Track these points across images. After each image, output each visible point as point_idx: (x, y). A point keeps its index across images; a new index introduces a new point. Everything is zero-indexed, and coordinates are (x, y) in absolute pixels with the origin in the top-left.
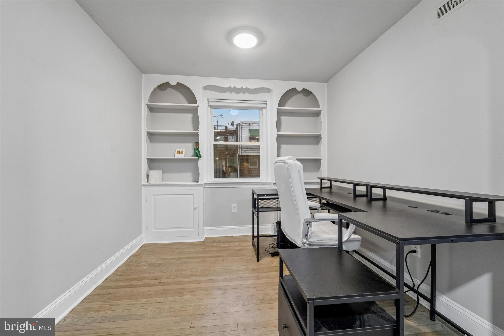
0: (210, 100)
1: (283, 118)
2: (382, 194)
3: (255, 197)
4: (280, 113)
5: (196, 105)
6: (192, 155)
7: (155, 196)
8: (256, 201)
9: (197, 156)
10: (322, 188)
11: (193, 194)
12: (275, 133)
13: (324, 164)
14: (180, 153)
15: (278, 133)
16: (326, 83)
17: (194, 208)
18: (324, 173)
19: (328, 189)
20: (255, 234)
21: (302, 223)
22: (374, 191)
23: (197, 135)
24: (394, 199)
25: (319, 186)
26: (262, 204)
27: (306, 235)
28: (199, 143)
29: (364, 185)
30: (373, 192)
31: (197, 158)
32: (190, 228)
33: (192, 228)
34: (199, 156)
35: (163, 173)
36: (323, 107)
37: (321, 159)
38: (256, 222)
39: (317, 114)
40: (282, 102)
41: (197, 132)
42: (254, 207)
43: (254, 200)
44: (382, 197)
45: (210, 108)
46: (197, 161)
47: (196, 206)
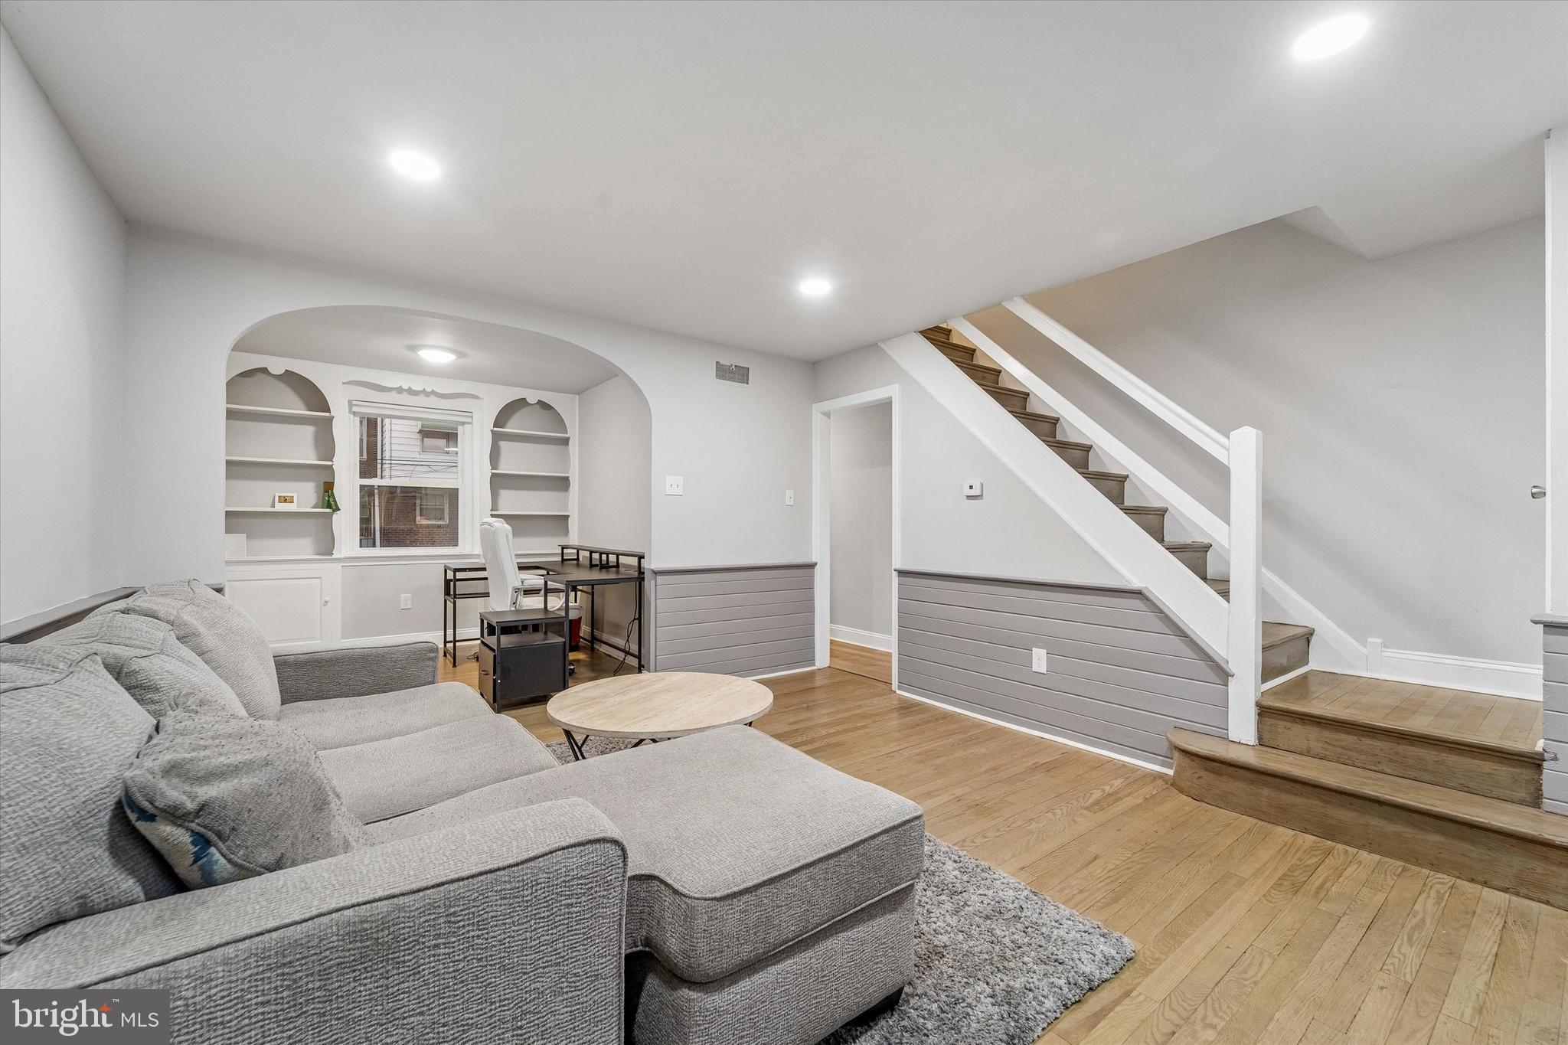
0: (354, 403)
1: (503, 444)
2: (615, 560)
3: (450, 575)
4: (497, 437)
5: (327, 414)
6: (315, 505)
7: (231, 583)
8: (452, 583)
9: (329, 506)
10: (563, 560)
11: (320, 578)
12: (487, 471)
13: (573, 525)
14: (285, 501)
15: (493, 471)
16: (577, 396)
17: (323, 602)
18: (574, 538)
19: (575, 562)
20: (450, 638)
21: (510, 590)
22: (596, 556)
23: (330, 469)
24: (625, 565)
25: (559, 559)
26: (461, 587)
27: (514, 604)
28: (334, 483)
29: (587, 550)
30: (593, 557)
31: (328, 510)
32: (313, 638)
33: (317, 640)
34: (334, 508)
35: (247, 537)
36: (573, 431)
37: (569, 516)
38: (450, 620)
39: (565, 442)
40: (501, 419)
41: (330, 463)
42: (447, 593)
43: (447, 582)
44: (615, 564)
45: (352, 416)
46: (330, 516)
47: (327, 599)
